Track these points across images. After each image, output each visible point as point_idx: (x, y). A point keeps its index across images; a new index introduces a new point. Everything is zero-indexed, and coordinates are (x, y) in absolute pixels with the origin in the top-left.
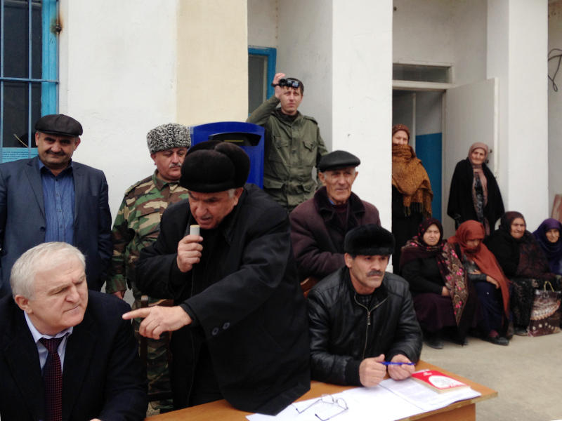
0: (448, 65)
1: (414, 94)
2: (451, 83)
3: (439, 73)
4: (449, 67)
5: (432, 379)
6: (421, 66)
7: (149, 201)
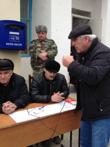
0: (90, 12)
1: (80, 19)
2: (91, 18)
3: (87, 14)
4: (91, 12)
5: (72, 102)
6: (82, 10)
7: (38, 44)
